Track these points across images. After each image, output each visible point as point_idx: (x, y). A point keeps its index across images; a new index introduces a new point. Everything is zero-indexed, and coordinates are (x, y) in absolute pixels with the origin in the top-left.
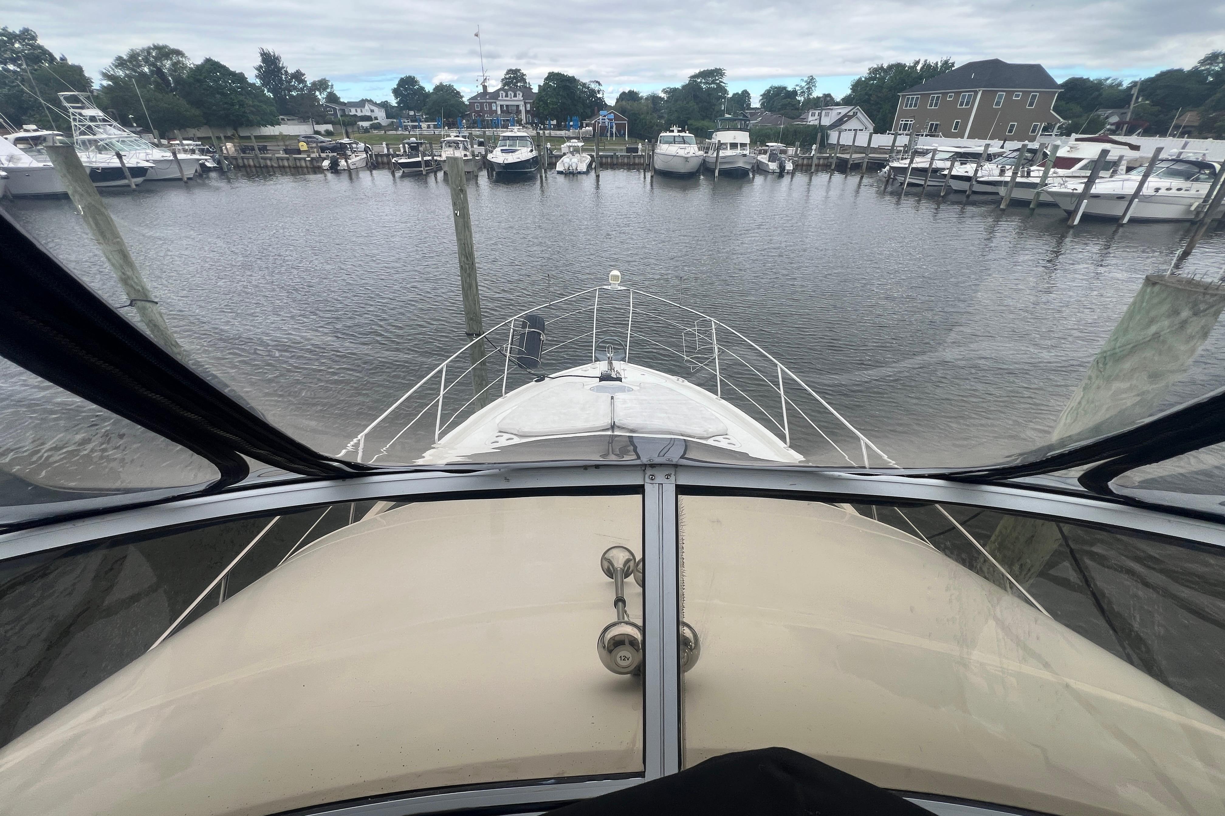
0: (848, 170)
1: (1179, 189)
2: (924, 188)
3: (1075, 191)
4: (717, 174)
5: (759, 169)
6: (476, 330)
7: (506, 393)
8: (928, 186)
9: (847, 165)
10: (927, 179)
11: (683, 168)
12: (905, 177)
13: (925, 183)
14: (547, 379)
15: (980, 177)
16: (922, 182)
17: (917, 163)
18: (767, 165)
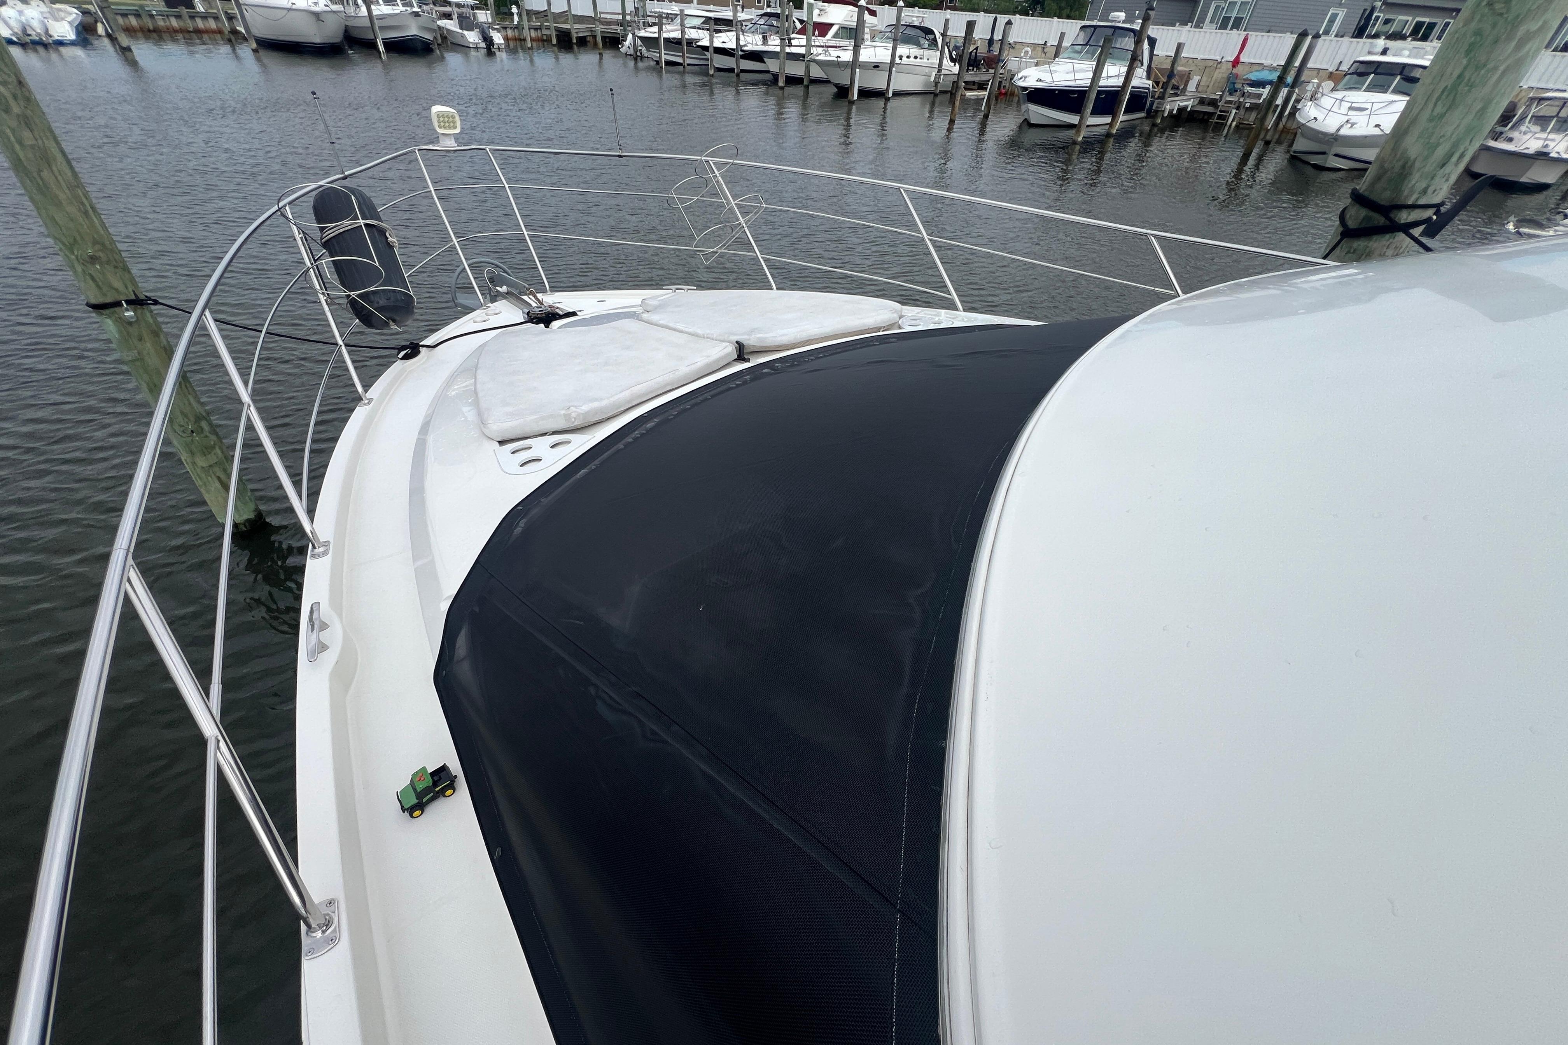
0: (575, 47)
1: (916, 57)
2: (684, 67)
3: (839, 59)
4: (381, 48)
5: (447, 41)
6: (122, 288)
7: (367, 387)
8: (688, 65)
9: (570, 40)
10: (683, 53)
11: (314, 35)
12: (659, 53)
13: (684, 60)
14: (423, 350)
15: (745, 46)
16: (680, 60)
17: (669, 31)
18: (463, 36)
